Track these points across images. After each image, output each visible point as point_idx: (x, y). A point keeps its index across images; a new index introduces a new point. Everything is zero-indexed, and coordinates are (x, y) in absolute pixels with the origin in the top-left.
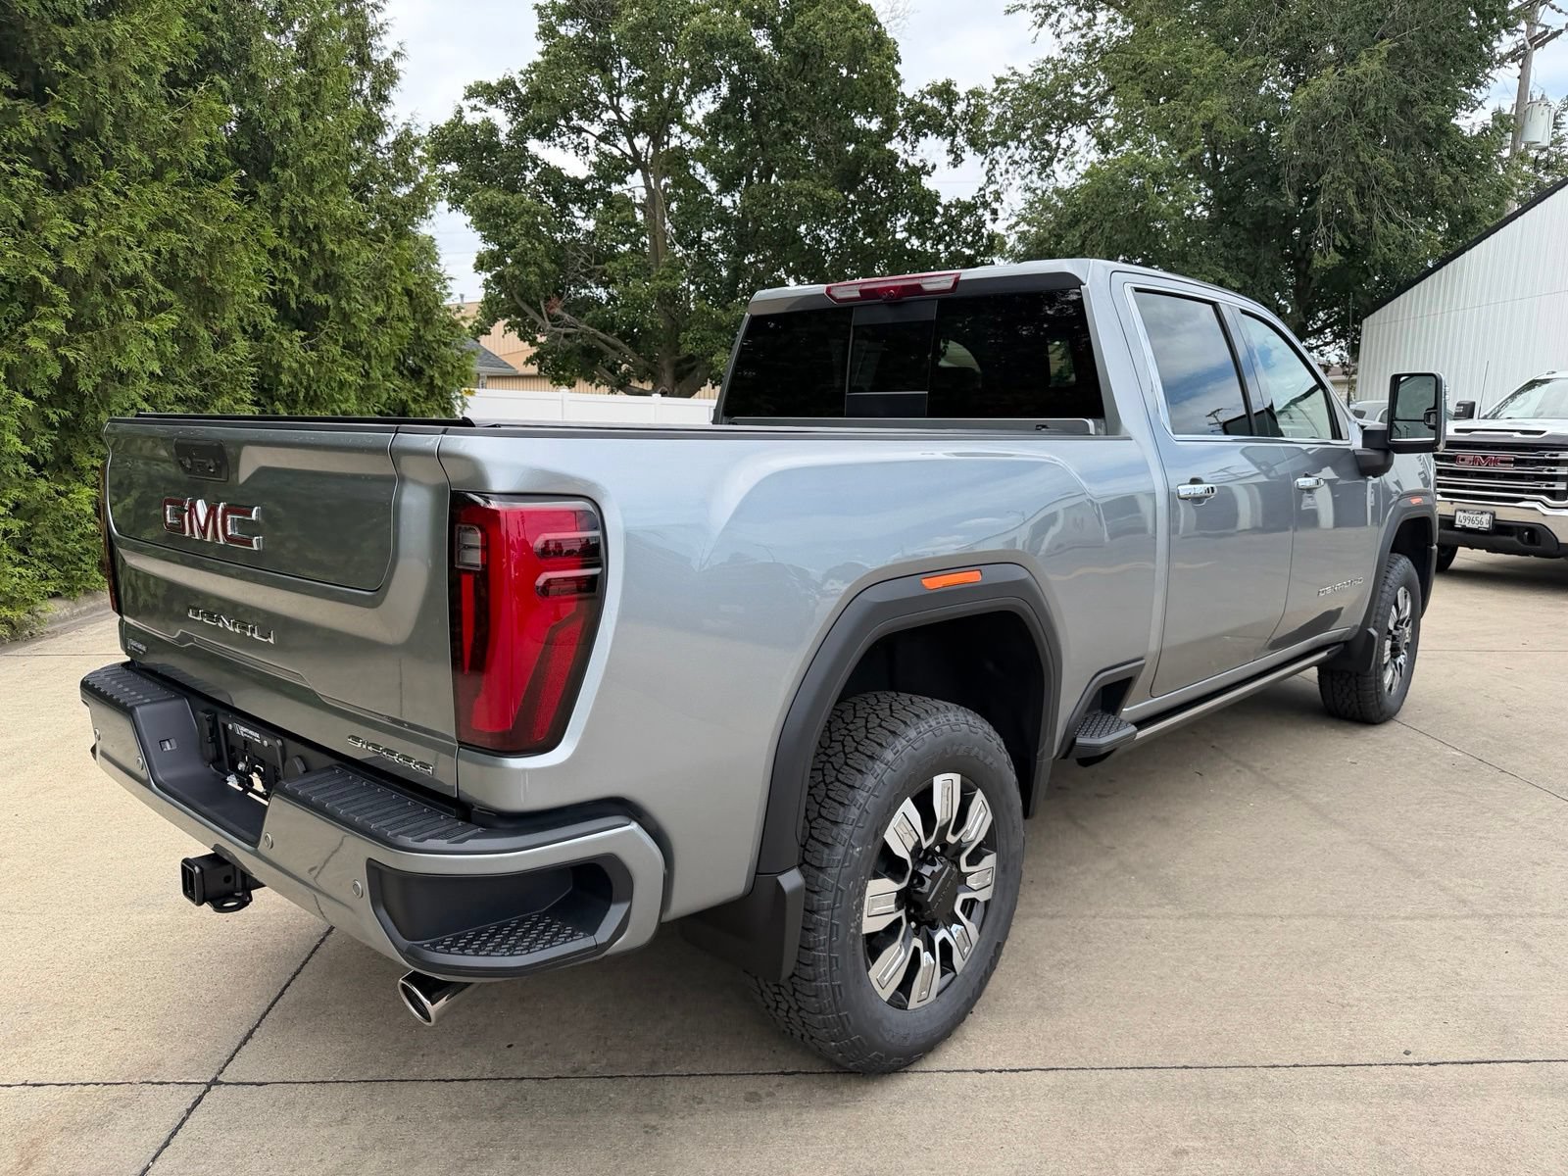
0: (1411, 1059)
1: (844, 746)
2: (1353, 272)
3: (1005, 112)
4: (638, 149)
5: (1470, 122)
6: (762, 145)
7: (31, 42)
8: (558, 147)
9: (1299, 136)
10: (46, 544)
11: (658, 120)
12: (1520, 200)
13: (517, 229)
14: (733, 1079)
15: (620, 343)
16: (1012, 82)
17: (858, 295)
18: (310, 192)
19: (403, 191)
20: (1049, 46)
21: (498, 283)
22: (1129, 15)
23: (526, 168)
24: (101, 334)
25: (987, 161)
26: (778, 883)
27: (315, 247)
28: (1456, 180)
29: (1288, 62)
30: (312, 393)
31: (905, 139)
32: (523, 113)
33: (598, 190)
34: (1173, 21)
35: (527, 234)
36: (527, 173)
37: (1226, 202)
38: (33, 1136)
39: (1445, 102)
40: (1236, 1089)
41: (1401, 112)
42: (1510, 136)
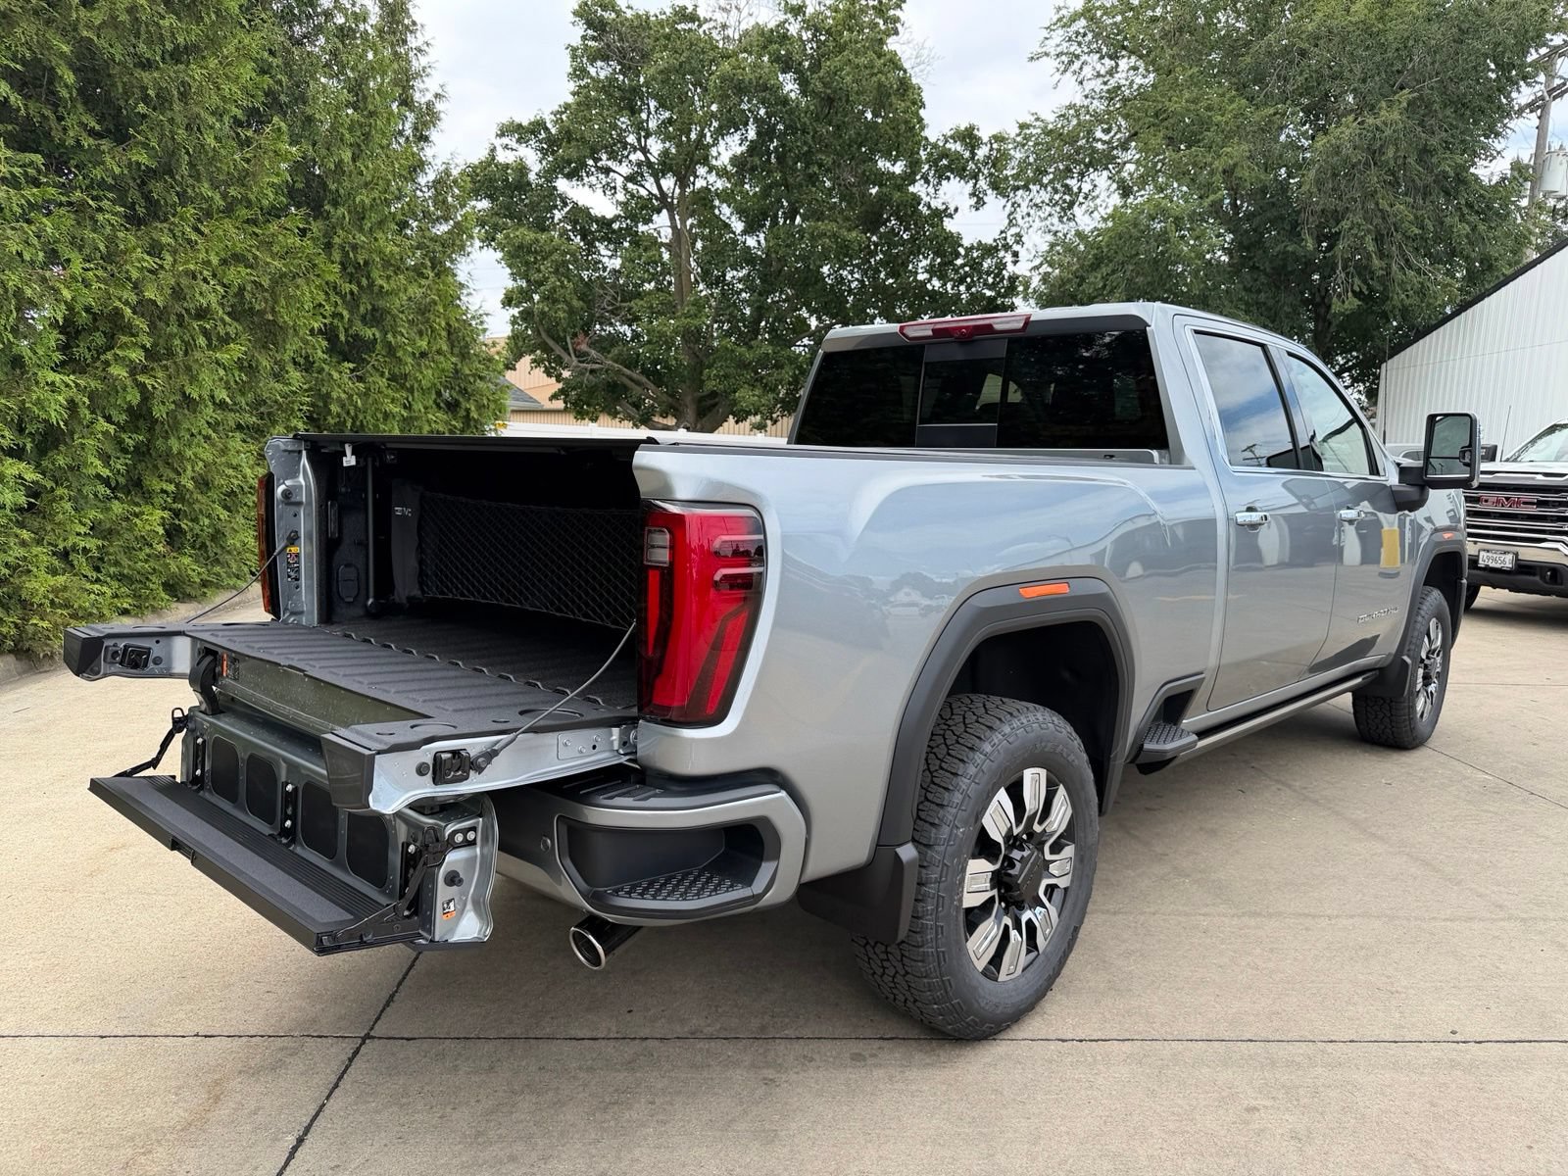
0: (1458, 1037)
1: (945, 739)
2: (1371, 318)
3: (1028, 157)
4: (665, 189)
5: (1489, 171)
6: (787, 187)
7: (114, 85)
8: (587, 187)
9: (1319, 183)
10: (117, 563)
11: (685, 161)
12: (1538, 248)
13: (546, 267)
14: (838, 1042)
15: (644, 379)
16: (1034, 127)
17: (930, 333)
18: (361, 230)
19: (442, 229)
20: (1070, 93)
21: (524, 319)
22: (1153, 63)
23: (555, 207)
24: (175, 363)
25: (1010, 204)
26: (897, 856)
27: (364, 282)
28: (1474, 229)
29: (1307, 111)
30: (358, 423)
31: (927, 182)
32: (553, 153)
33: (625, 229)
34: (1195, 70)
35: (556, 272)
36: (556, 212)
37: (1247, 248)
38: (216, 1077)
39: (1464, 151)
40: (1297, 1059)
41: (1420, 161)
42: (1528, 185)
